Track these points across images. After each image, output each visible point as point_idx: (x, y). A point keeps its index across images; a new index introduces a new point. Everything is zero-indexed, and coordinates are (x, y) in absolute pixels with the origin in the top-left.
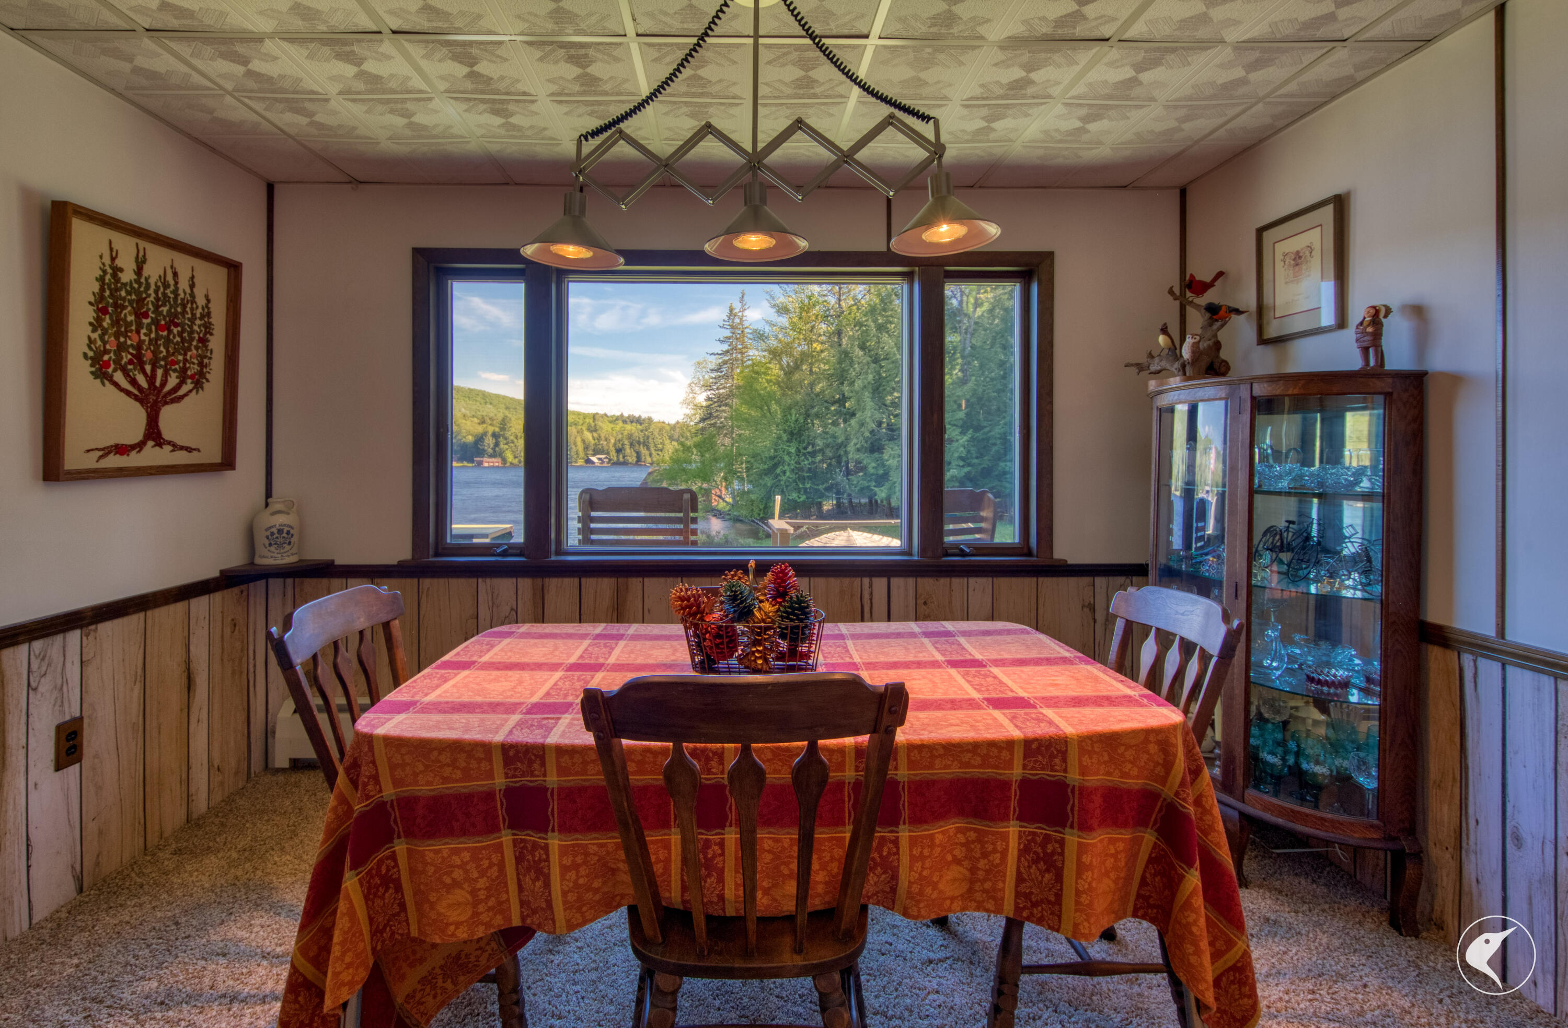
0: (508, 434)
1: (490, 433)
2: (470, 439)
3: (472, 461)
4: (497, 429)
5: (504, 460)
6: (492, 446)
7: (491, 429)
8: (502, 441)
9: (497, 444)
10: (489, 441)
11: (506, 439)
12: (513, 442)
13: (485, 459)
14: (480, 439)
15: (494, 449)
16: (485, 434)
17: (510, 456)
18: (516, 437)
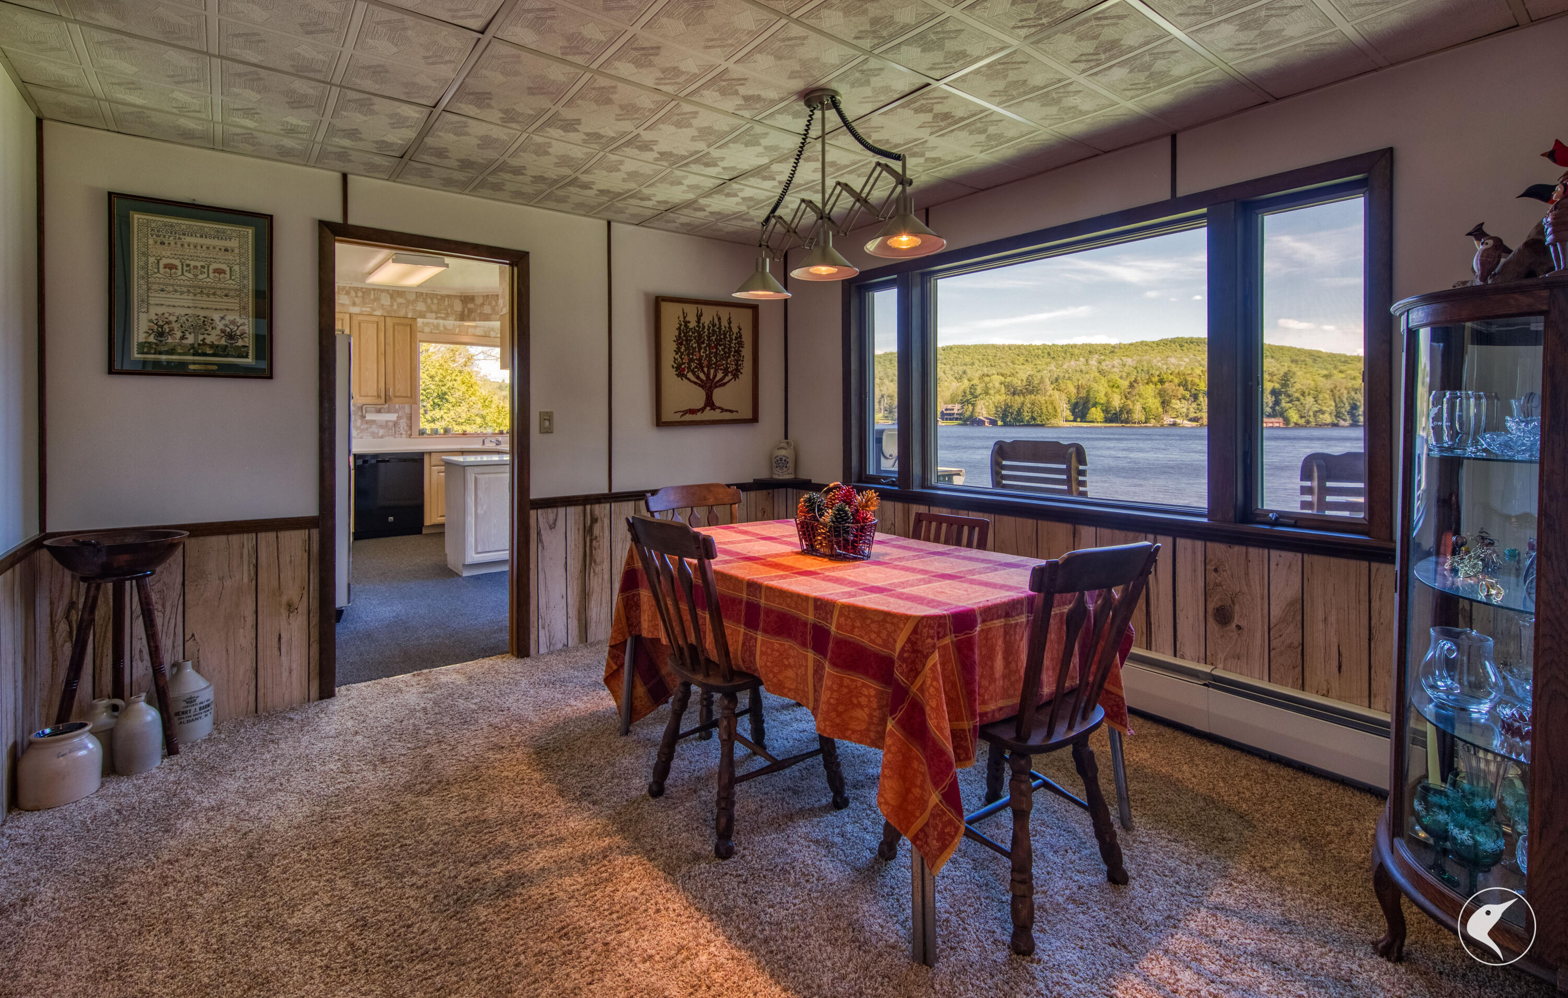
0: (1291, 391)
1: (1269, 390)
4: (1277, 386)
5: (1287, 421)
6: (1271, 405)
7: (1270, 386)
8: (1284, 399)
9: (1277, 403)
10: (1268, 399)
11: (1289, 396)
12: (1298, 400)
15: (1273, 408)
17: (1294, 416)
18: (1303, 394)
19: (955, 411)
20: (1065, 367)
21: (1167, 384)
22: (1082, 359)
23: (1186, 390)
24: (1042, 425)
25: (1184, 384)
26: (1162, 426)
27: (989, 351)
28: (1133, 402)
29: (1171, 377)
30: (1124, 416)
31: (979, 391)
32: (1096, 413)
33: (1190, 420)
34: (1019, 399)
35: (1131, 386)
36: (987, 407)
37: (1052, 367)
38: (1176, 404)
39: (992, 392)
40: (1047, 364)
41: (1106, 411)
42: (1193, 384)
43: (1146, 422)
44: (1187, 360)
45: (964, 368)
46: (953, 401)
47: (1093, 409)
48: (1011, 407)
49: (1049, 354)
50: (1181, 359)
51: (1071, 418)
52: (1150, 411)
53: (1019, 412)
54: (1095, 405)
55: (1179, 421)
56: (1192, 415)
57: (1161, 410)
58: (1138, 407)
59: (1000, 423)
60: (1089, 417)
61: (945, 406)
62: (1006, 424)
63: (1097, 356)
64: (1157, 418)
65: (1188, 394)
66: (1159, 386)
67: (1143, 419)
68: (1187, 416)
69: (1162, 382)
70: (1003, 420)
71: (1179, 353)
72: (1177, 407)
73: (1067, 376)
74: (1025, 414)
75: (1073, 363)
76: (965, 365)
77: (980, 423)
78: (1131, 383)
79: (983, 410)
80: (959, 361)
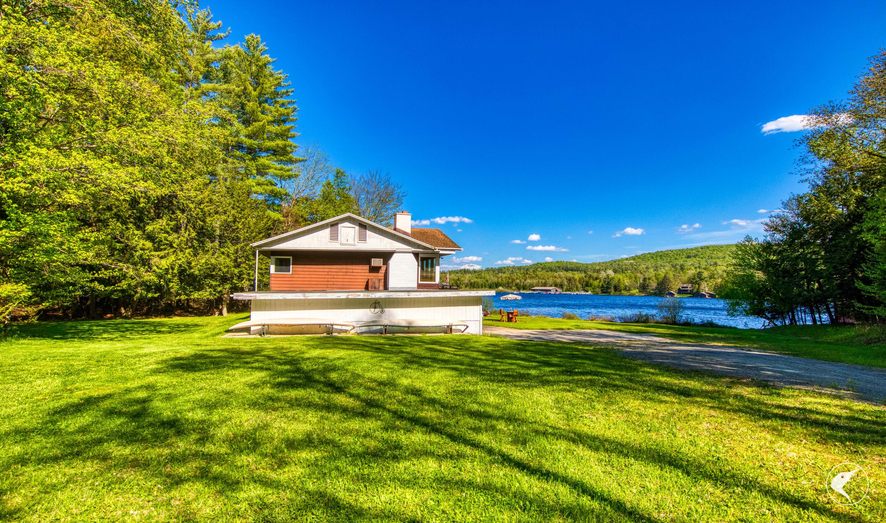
19: (688, 289)
31: (704, 276)
36: (710, 286)
46: (687, 282)
61: (682, 285)
62: (721, 297)
70: (719, 294)
77: (703, 296)
79: (707, 288)
80: (713, 256)
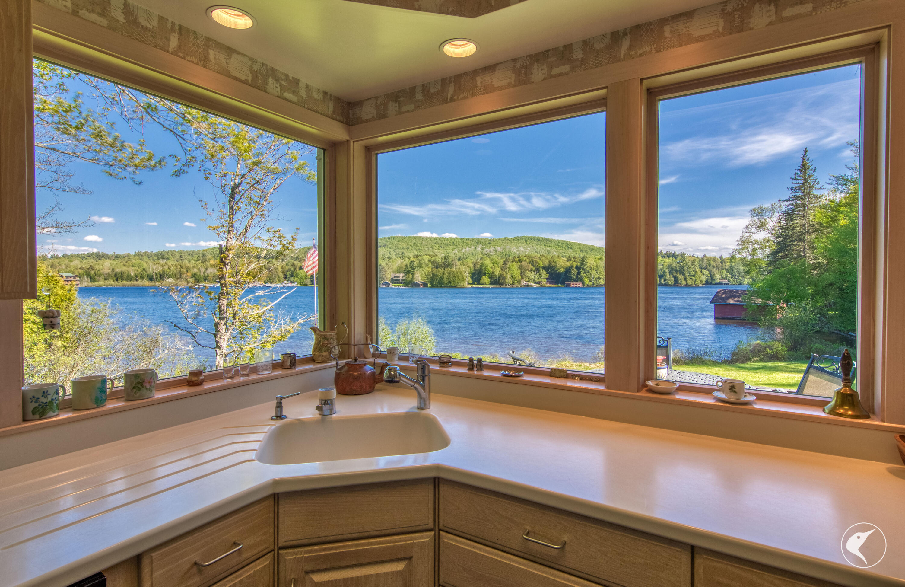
0: (585, 267)
1: (575, 266)
2: (562, 270)
3: (563, 283)
4: (578, 264)
5: (583, 283)
6: (576, 274)
7: (575, 264)
8: (582, 271)
9: (579, 273)
10: (574, 271)
11: (584, 270)
12: (589, 272)
13: (572, 283)
14: (569, 270)
15: (577, 276)
16: (571, 267)
17: (587, 281)
18: (591, 268)
19: (401, 278)
20: (463, 251)
21: (523, 262)
22: (473, 247)
23: (533, 266)
24: (455, 287)
25: (532, 262)
26: (521, 286)
27: (417, 241)
28: (506, 273)
29: (525, 259)
30: (501, 281)
31: (415, 265)
32: (486, 279)
33: (535, 283)
34: (441, 271)
35: (505, 263)
36: (421, 276)
37: (456, 251)
38: (528, 274)
39: (424, 266)
40: (453, 249)
41: (491, 278)
42: (537, 263)
43: (513, 284)
44: (529, 249)
45: (403, 250)
46: (399, 271)
47: (484, 277)
48: (436, 275)
49: (453, 243)
50: (526, 248)
51: (471, 282)
52: (515, 278)
53: (441, 278)
54: (485, 274)
55: (530, 283)
56: (537, 280)
57: (520, 277)
58: (509, 276)
59: (429, 285)
60: (481, 281)
61: (394, 275)
62: (433, 286)
63: (481, 245)
64: (519, 282)
65: (534, 268)
66: (519, 264)
67: (511, 283)
68: (534, 281)
69: (520, 261)
70: (431, 283)
71: (525, 245)
72: (529, 275)
73: (465, 257)
74: (445, 279)
75: (467, 249)
76: (403, 248)
77: (417, 285)
78: (504, 262)
79: (419, 277)
80: (399, 246)
